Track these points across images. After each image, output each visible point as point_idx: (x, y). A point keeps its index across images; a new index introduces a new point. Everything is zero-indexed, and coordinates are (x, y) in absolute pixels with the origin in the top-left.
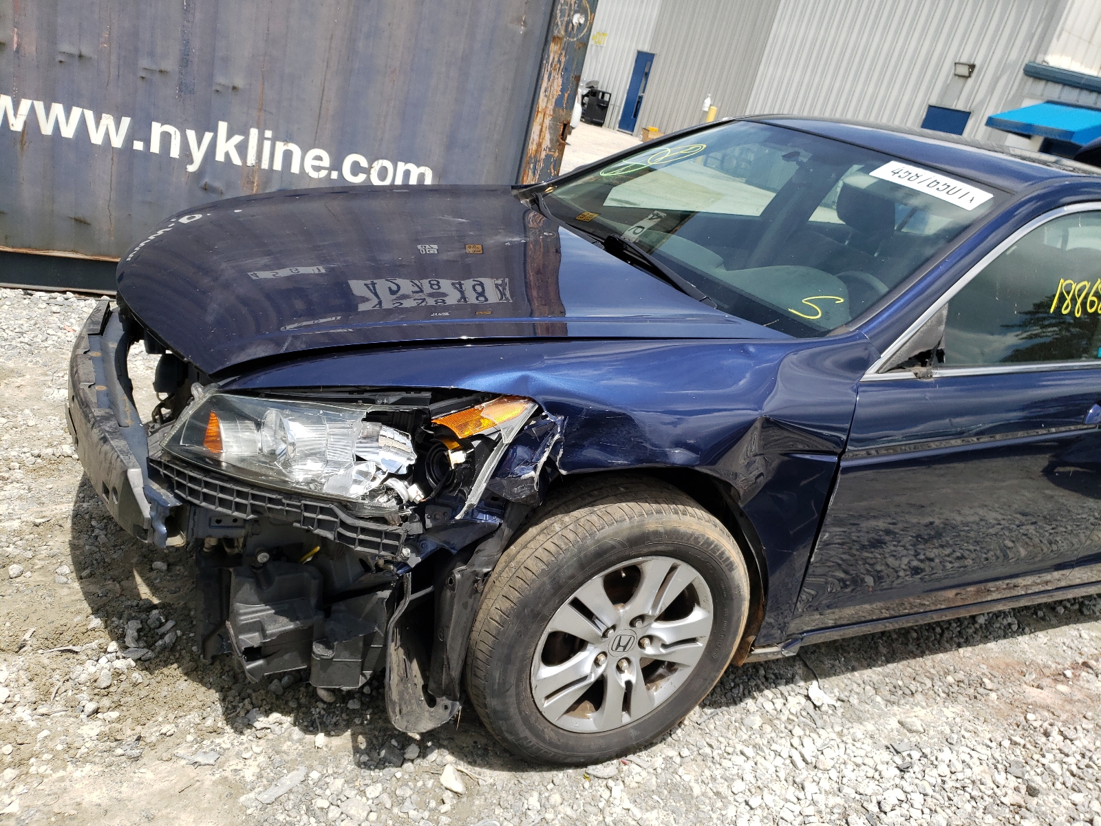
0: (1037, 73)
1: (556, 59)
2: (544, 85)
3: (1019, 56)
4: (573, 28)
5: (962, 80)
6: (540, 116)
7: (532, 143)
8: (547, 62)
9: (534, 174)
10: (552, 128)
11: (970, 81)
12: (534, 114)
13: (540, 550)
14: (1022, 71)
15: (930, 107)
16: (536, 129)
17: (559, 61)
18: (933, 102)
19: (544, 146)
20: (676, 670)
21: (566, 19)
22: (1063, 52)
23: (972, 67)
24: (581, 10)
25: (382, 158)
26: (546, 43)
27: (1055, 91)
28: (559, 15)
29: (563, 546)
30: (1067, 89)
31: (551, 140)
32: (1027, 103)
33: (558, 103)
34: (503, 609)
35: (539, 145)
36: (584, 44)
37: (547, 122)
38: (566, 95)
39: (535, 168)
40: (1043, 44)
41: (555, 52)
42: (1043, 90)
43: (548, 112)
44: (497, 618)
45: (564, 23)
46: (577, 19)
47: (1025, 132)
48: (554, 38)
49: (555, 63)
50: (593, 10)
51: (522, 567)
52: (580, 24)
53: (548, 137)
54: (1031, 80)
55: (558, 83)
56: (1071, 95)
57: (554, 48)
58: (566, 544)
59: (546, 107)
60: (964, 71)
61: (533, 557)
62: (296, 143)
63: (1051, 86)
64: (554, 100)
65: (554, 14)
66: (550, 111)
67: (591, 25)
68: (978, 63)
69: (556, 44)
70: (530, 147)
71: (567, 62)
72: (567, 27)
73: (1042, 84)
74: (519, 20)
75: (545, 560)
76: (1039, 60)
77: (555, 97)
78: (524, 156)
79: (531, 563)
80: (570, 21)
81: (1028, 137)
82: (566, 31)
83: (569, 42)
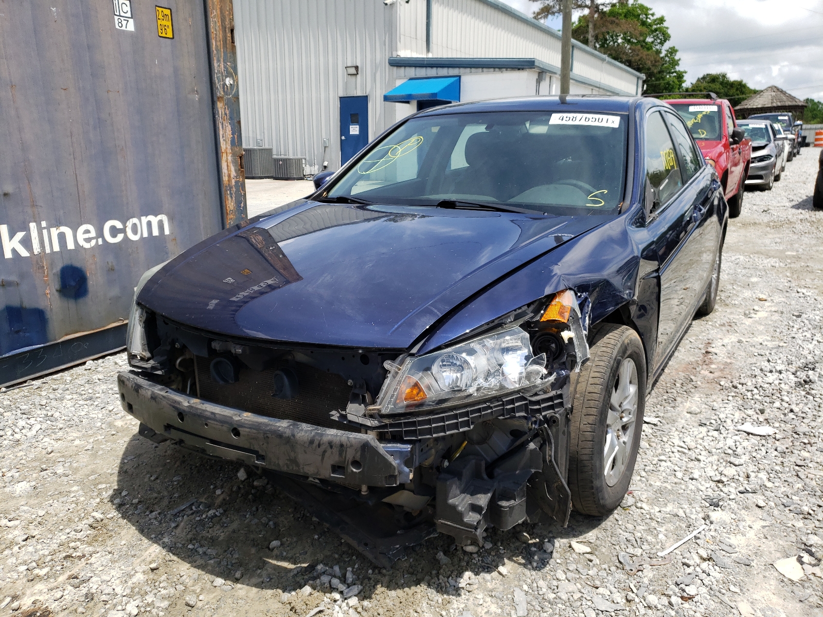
0: (398, 63)
1: (223, 113)
2: (221, 133)
3: (382, 57)
4: (227, 89)
5: (354, 77)
6: (224, 155)
7: (225, 176)
8: (219, 116)
9: (231, 197)
10: (234, 162)
11: (359, 76)
12: (220, 155)
13: (590, 379)
14: (387, 64)
15: (340, 98)
16: (224, 165)
17: (226, 114)
18: (341, 95)
19: (232, 176)
20: (628, 428)
21: (222, 83)
22: (405, 48)
23: (357, 68)
24: (229, 75)
25: (132, 217)
26: (213, 103)
27: (412, 72)
28: (217, 82)
29: (602, 371)
30: (418, 69)
31: (235, 171)
32: (399, 83)
33: (233, 143)
34: (590, 422)
35: (229, 176)
36: (237, 98)
37: (230, 158)
38: (236, 136)
39: (231, 194)
40: (393, 46)
41: (221, 108)
42: (405, 72)
43: (228, 152)
44: (589, 429)
45: (222, 86)
46: (228, 81)
47: (406, 100)
48: (218, 98)
49: (223, 116)
50: (236, 74)
51: (586, 393)
52: (231, 84)
53: (233, 169)
54: (395, 68)
55: (229, 128)
56: (422, 72)
57: (220, 105)
58: (602, 368)
59: (226, 148)
60: (353, 71)
61: (589, 385)
62: (66, 225)
63: (408, 69)
64: (230, 142)
65: (213, 81)
66: (229, 151)
67: (237, 83)
68: (358, 64)
69: (220, 102)
70: (224, 179)
71: (230, 113)
72: (224, 88)
73: (402, 69)
74: (193, 91)
75: (598, 383)
76: (394, 56)
77: (230, 139)
78: (222, 186)
79: (591, 389)
80: (225, 84)
81: (408, 102)
82: (224, 91)
83: (228, 99)
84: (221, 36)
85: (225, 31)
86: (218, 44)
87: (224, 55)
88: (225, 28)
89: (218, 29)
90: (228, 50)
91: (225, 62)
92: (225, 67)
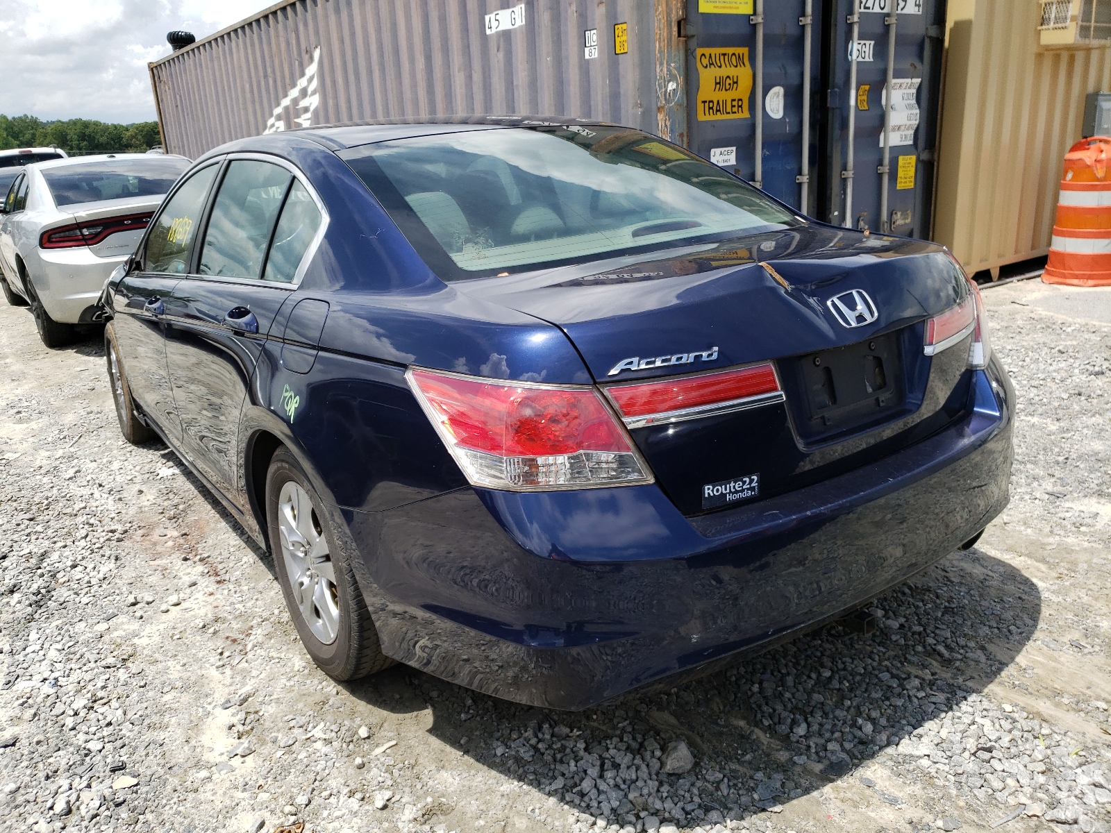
1: (663, 125)
4: (670, 95)
17: (666, 126)
21: (663, 90)
24: (673, 78)
41: (661, 120)
45: (663, 93)
46: (671, 86)
48: (659, 109)
52: (674, 90)
57: (660, 116)
69: (661, 113)
80: (667, 91)
82: (665, 99)
83: (670, 108)
84: (665, 34)
85: (671, 25)
86: (662, 44)
87: (668, 57)
88: (671, 22)
89: (662, 26)
90: (673, 48)
91: (668, 64)
92: (669, 70)
